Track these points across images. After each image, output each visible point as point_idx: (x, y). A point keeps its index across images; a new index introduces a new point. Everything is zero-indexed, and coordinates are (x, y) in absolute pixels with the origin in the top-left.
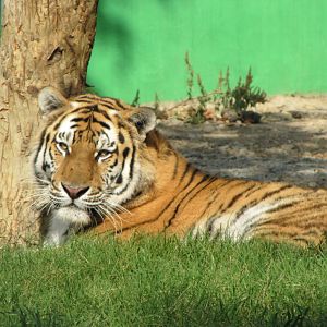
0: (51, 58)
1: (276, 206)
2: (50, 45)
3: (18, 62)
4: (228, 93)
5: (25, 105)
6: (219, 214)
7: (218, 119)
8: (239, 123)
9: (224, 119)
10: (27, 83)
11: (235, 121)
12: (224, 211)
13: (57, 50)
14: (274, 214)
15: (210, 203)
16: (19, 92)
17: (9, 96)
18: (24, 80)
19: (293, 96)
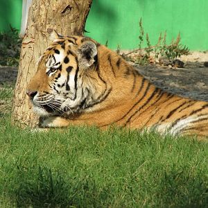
0: (64, 12)
1: (197, 119)
2: (64, 3)
3: (43, 13)
4: (164, 47)
5: (45, 40)
6: (160, 122)
7: (157, 63)
8: (170, 66)
9: (160, 63)
10: (48, 27)
11: (167, 65)
12: (163, 121)
13: (68, 7)
14: (195, 124)
15: (152, 116)
16: (41, 31)
17: (35, 34)
18: (46, 24)
19: (205, 52)
